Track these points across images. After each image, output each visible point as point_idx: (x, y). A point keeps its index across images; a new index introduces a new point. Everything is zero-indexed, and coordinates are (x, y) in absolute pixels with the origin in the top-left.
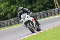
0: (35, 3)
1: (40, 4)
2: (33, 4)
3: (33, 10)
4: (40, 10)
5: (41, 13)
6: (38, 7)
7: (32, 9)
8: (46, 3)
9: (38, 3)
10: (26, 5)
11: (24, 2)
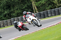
0: (13, 8)
1: (19, 9)
2: (11, 9)
3: (12, 15)
4: (19, 15)
5: (19, 18)
6: (16, 12)
7: (10, 14)
8: (24, 8)
9: (16, 8)
10: (4, 10)
11: (2, 7)
